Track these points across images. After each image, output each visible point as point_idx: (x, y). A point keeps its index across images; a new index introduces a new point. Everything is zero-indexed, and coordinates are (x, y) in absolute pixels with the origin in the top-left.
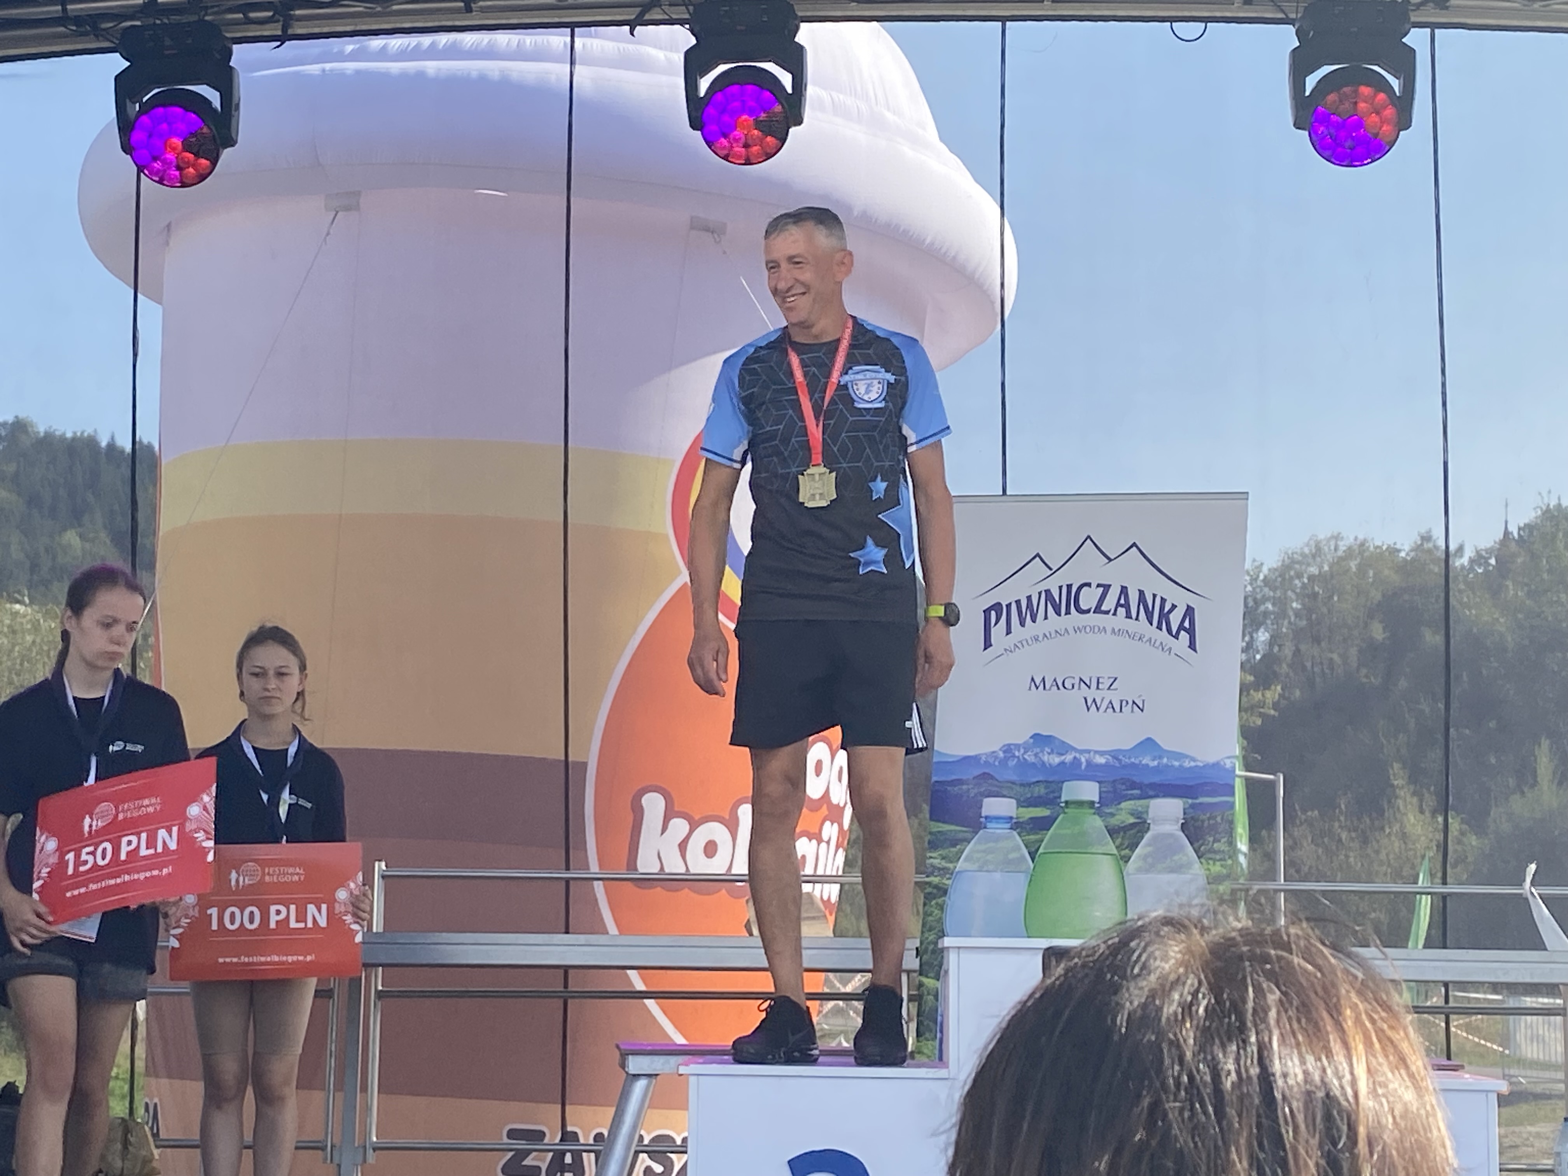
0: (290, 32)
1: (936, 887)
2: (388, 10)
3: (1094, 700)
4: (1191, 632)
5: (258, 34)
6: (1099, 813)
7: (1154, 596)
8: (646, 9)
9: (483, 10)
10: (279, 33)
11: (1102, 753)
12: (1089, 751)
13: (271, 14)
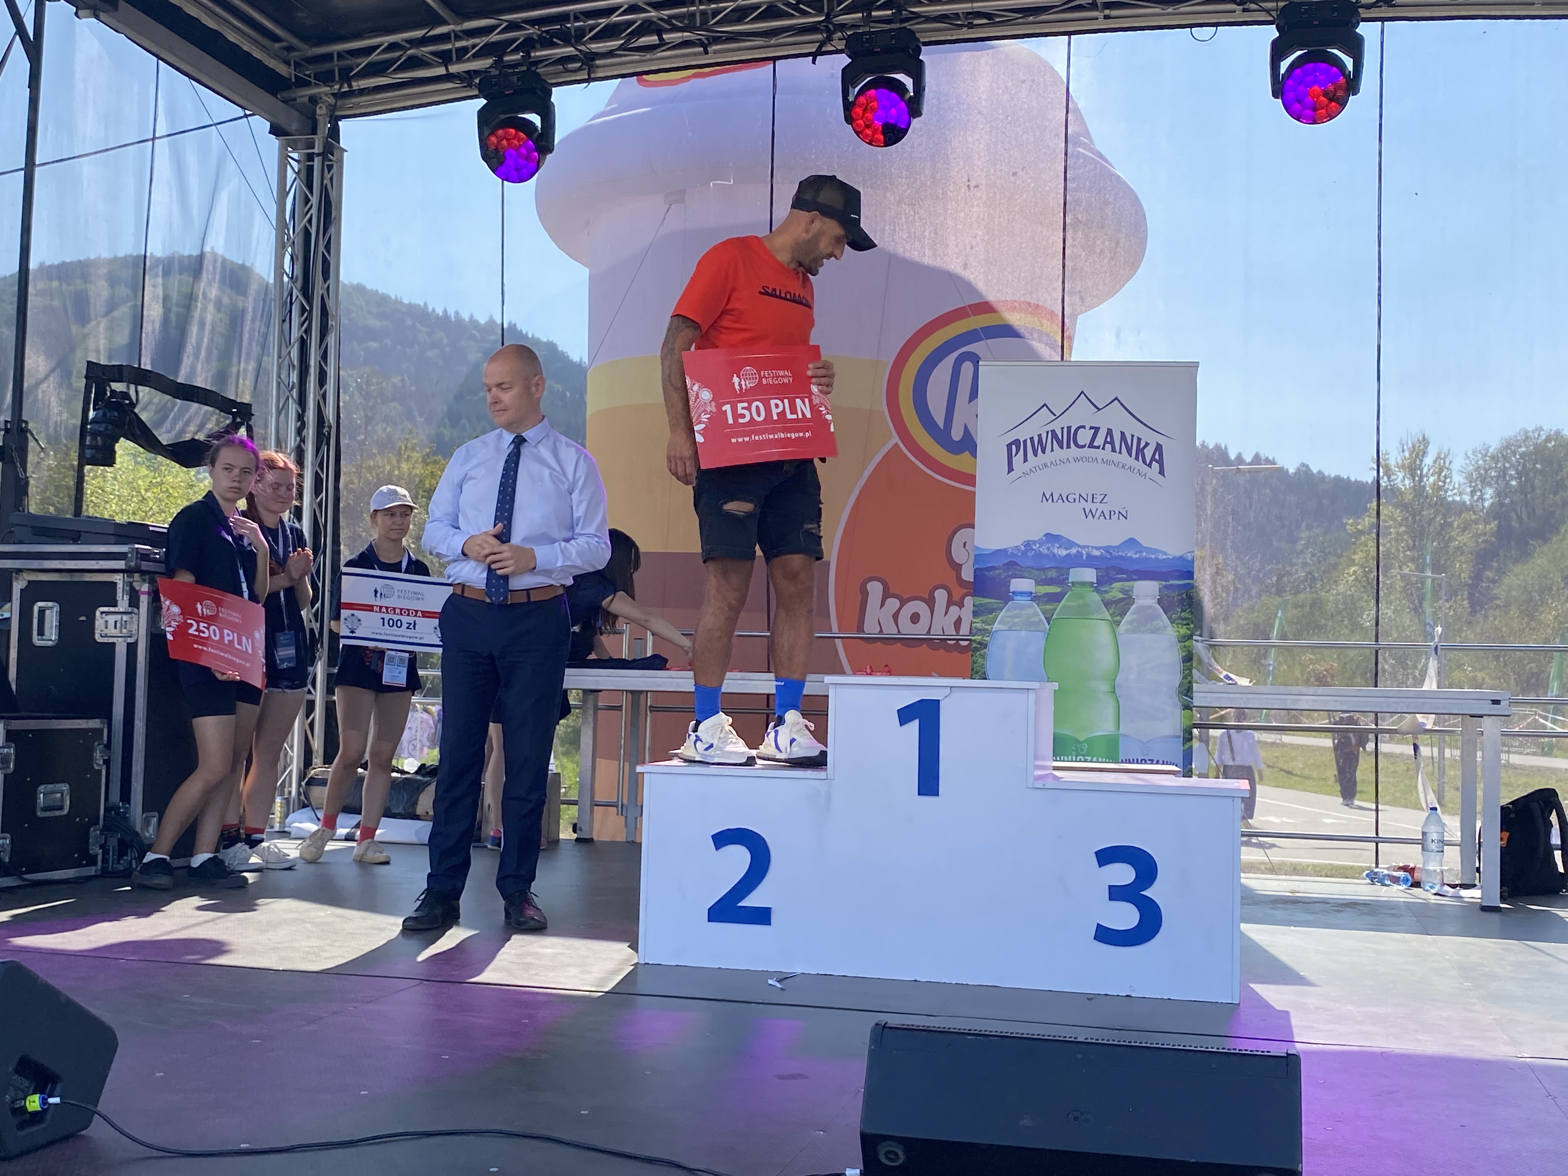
0: (592, 76)
1: (979, 643)
2: (655, 57)
3: (1091, 511)
4: (1161, 462)
5: (573, 78)
6: (1097, 590)
7: (1133, 436)
8: (822, 44)
9: (715, 52)
10: (586, 77)
11: (1097, 548)
12: (1088, 547)
13: (579, 65)
